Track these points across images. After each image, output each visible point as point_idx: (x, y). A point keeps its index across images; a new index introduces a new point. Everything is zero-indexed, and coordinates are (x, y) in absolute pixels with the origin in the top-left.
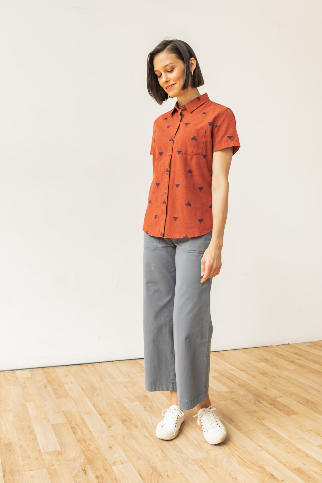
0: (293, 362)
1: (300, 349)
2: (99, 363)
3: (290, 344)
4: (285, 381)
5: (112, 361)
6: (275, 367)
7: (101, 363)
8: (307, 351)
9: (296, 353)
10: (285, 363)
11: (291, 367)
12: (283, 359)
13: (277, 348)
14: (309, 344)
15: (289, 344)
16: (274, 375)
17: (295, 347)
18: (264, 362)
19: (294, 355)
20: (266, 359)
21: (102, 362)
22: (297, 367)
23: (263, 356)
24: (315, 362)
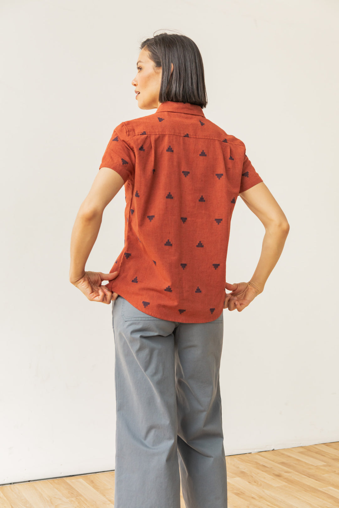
0: (279, 476)
1: (289, 457)
2: (10, 485)
3: (275, 450)
4: (269, 504)
5: (29, 481)
6: (256, 484)
7: (12, 485)
8: (298, 460)
9: (283, 463)
10: (268, 478)
11: (277, 483)
12: (266, 471)
13: (258, 457)
14: (302, 450)
15: (273, 450)
16: (253, 496)
17: (283, 454)
18: (240, 477)
19: (280, 466)
20: (243, 472)
21: (14, 483)
22: (284, 483)
23: (238, 468)
24: (309, 476)
